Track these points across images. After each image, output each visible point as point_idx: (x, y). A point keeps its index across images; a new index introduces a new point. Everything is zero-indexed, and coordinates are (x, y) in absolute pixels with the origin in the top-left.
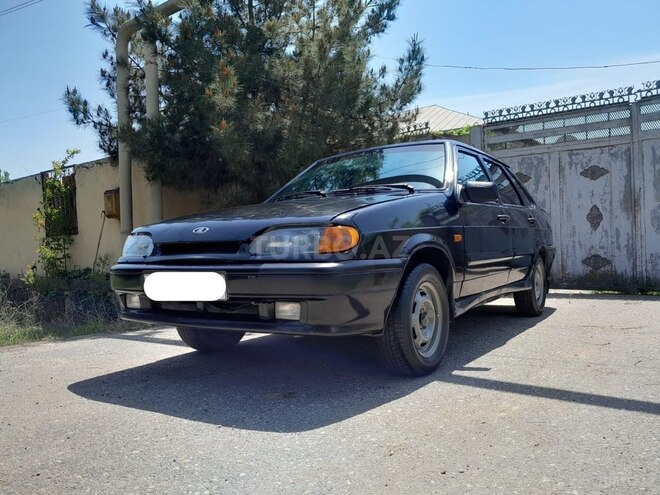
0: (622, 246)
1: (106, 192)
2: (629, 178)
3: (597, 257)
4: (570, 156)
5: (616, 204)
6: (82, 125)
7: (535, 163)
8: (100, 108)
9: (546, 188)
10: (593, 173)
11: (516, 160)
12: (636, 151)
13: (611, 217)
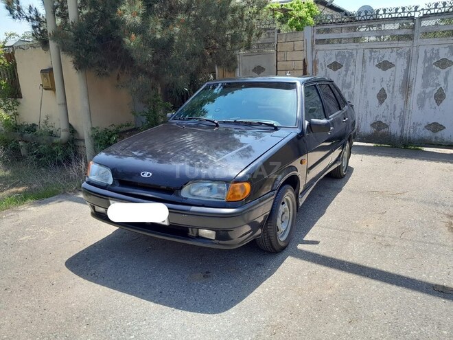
0: (397, 116)
1: (42, 71)
2: (407, 71)
3: (380, 122)
4: (371, 52)
5: (396, 88)
6: (18, 20)
7: (347, 55)
8: (31, 8)
9: (353, 74)
10: (385, 65)
11: (334, 52)
12: (414, 53)
13: (392, 97)
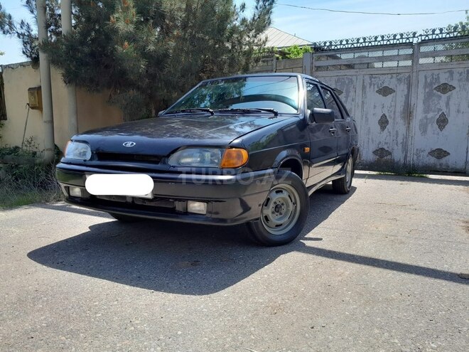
0: (399, 143)
1: (30, 89)
2: (408, 97)
3: (382, 149)
4: (371, 78)
5: (398, 114)
6: (8, 35)
7: (347, 82)
8: (22, 23)
9: (353, 100)
10: (385, 91)
11: (334, 79)
12: (414, 78)
13: (394, 123)
